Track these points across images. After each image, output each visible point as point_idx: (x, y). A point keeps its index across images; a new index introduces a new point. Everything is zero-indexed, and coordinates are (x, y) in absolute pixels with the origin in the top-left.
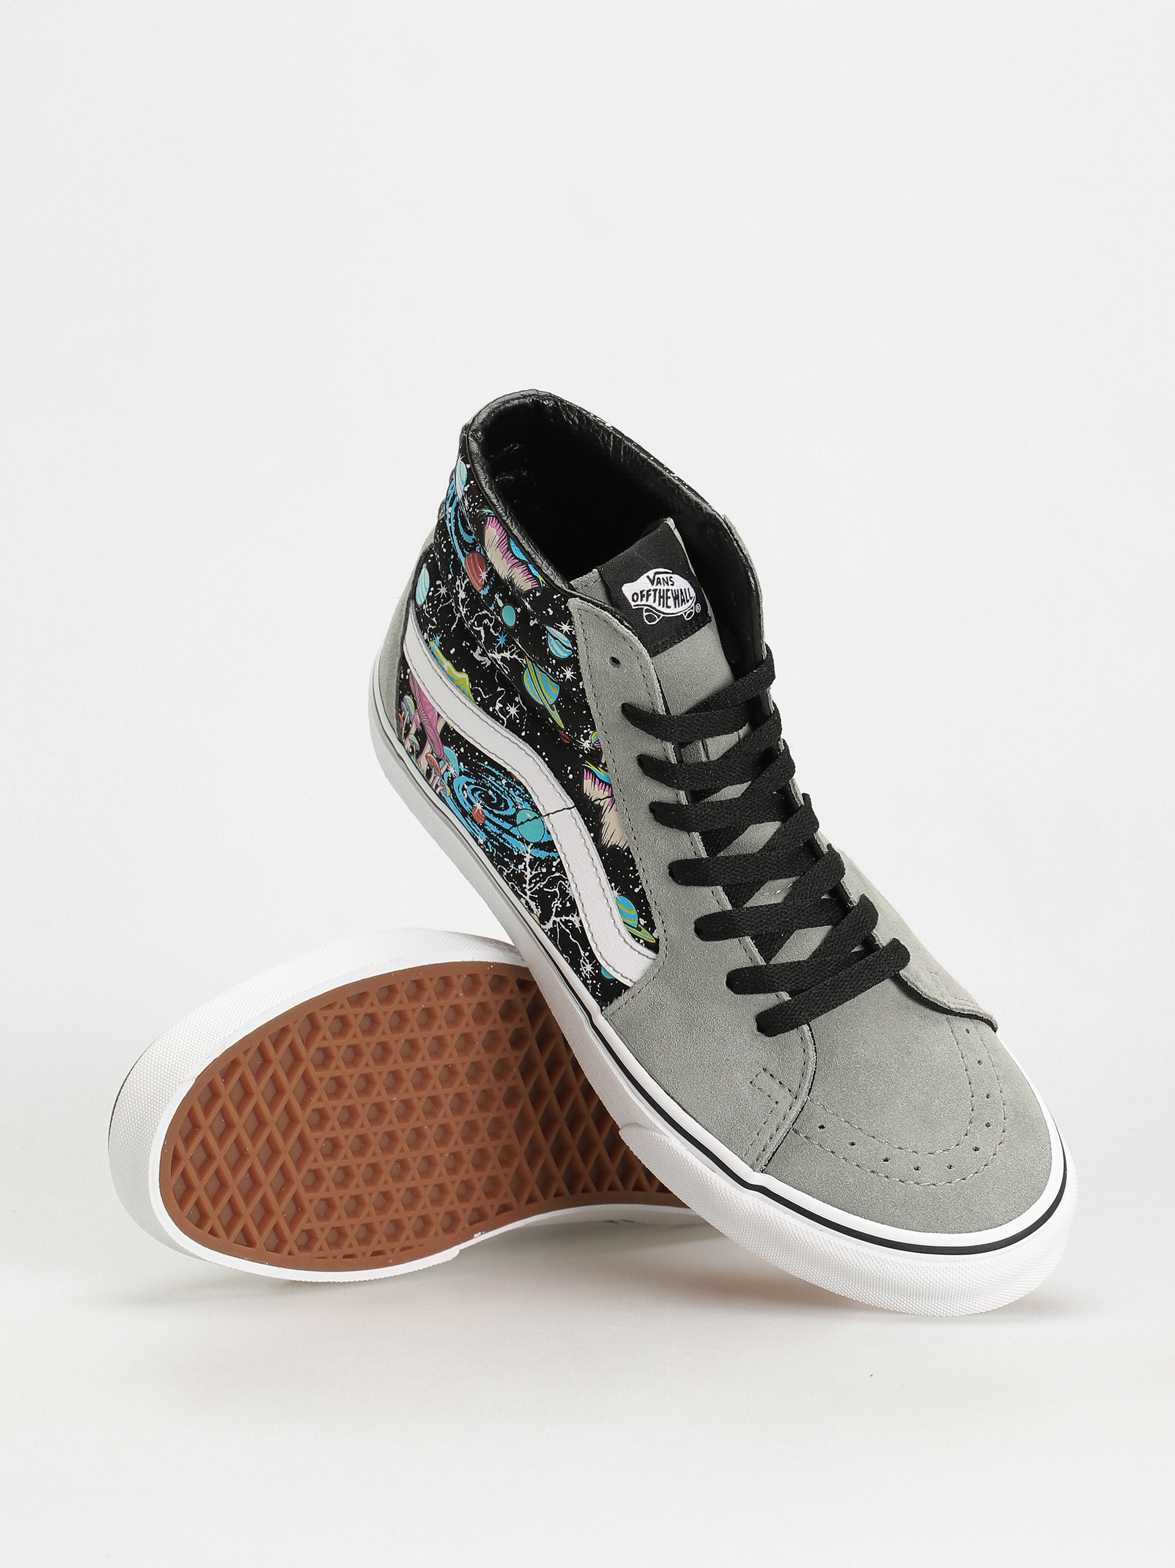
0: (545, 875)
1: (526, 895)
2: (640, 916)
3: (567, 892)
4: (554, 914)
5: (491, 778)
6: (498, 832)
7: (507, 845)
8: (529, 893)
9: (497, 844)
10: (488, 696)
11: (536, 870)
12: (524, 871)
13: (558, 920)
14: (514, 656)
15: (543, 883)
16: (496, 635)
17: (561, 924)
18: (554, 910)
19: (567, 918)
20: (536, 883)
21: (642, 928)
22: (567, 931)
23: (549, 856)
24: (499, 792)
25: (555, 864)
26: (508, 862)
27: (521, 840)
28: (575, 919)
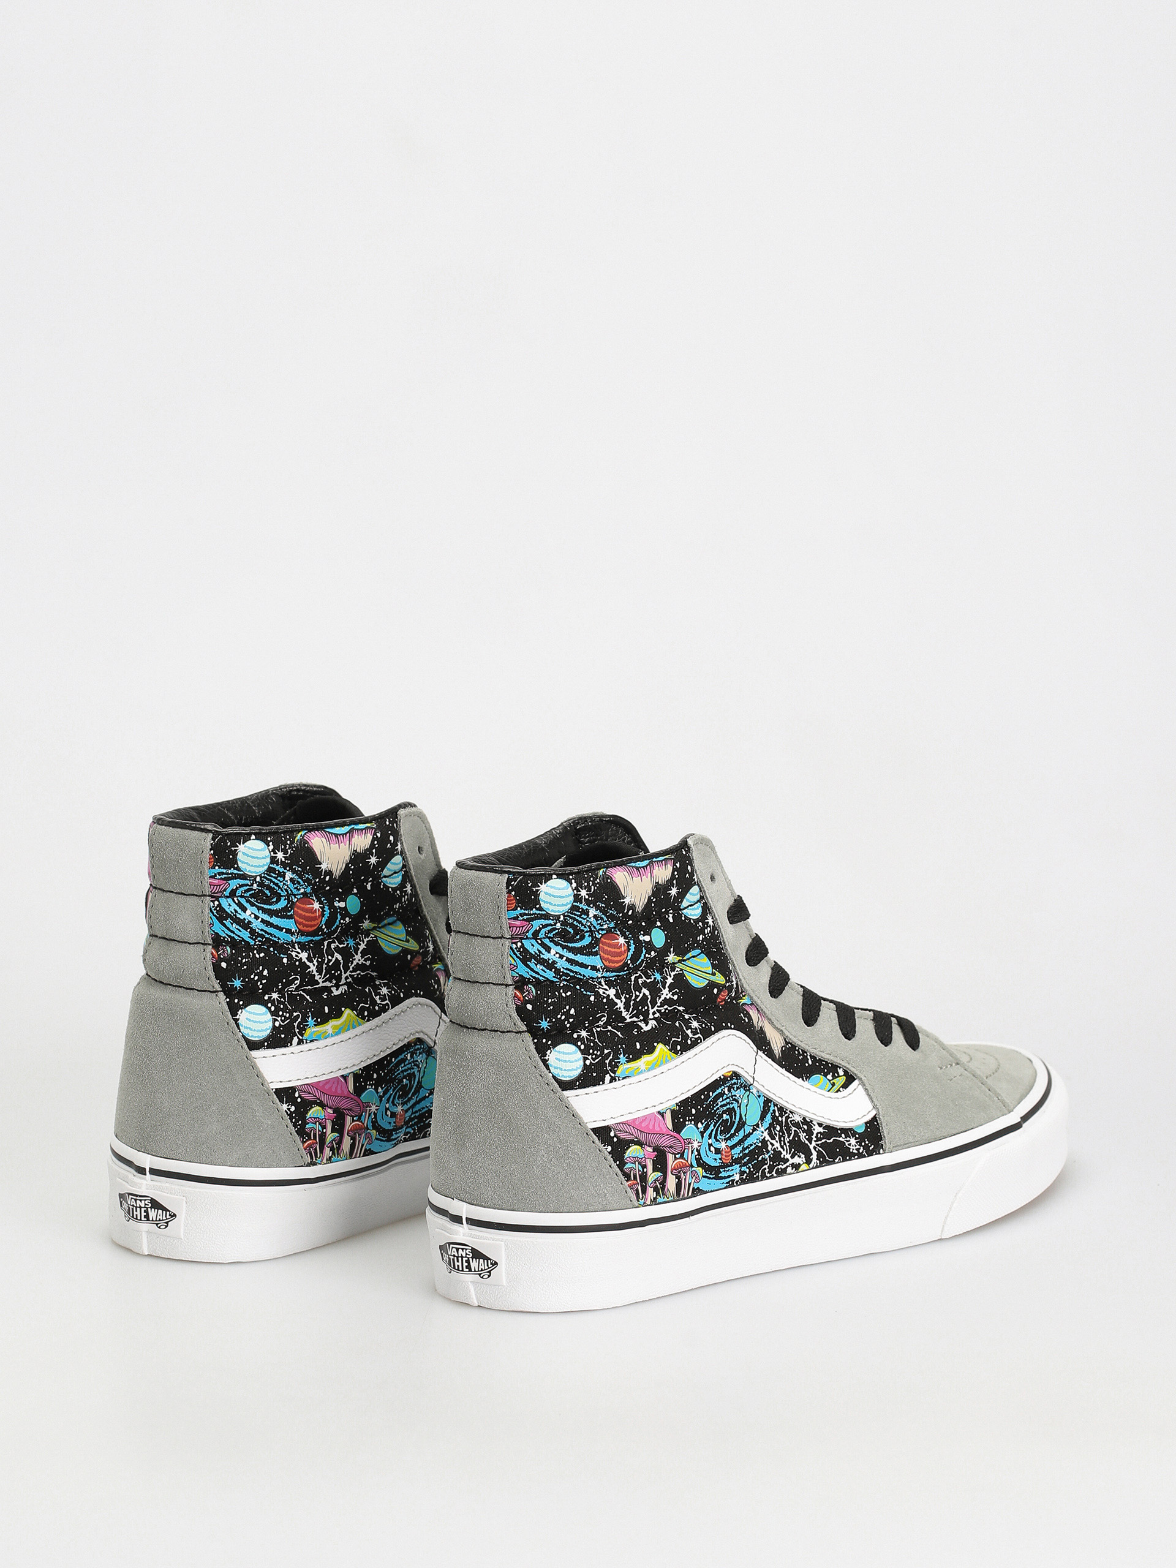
0: (781, 1130)
1: (787, 1160)
2: (825, 1076)
3: (797, 1121)
4: (809, 1144)
5: (720, 1102)
6: (741, 1149)
7: (751, 1148)
8: (788, 1156)
9: (747, 1158)
10: (680, 1036)
11: (776, 1134)
12: (774, 1147)
13: (814, 1144)
14: (673, 974)
15: (786, 1137)
16: (653, 979)
17: (817, 1143)
18: (807, 1142)
19: (815, 1135)
20: (784, 1144)
21: (833, 1081)
22: (823, 1141)
23: (772, 1114)
24: (728, 1106)
25: (777, 1114)
26: (762, 1158)
27: (754, 1130)
28: (817, 1129)
